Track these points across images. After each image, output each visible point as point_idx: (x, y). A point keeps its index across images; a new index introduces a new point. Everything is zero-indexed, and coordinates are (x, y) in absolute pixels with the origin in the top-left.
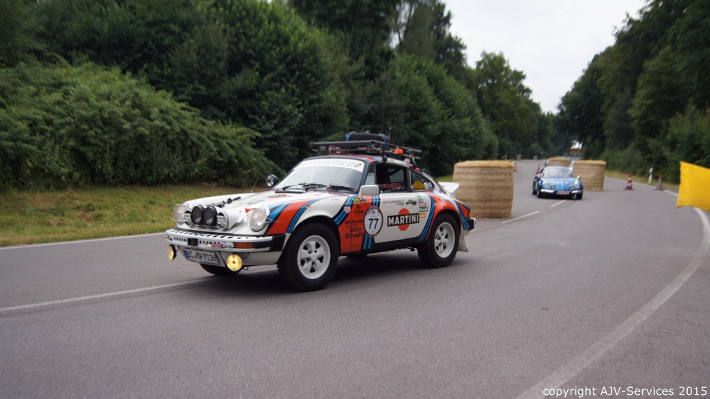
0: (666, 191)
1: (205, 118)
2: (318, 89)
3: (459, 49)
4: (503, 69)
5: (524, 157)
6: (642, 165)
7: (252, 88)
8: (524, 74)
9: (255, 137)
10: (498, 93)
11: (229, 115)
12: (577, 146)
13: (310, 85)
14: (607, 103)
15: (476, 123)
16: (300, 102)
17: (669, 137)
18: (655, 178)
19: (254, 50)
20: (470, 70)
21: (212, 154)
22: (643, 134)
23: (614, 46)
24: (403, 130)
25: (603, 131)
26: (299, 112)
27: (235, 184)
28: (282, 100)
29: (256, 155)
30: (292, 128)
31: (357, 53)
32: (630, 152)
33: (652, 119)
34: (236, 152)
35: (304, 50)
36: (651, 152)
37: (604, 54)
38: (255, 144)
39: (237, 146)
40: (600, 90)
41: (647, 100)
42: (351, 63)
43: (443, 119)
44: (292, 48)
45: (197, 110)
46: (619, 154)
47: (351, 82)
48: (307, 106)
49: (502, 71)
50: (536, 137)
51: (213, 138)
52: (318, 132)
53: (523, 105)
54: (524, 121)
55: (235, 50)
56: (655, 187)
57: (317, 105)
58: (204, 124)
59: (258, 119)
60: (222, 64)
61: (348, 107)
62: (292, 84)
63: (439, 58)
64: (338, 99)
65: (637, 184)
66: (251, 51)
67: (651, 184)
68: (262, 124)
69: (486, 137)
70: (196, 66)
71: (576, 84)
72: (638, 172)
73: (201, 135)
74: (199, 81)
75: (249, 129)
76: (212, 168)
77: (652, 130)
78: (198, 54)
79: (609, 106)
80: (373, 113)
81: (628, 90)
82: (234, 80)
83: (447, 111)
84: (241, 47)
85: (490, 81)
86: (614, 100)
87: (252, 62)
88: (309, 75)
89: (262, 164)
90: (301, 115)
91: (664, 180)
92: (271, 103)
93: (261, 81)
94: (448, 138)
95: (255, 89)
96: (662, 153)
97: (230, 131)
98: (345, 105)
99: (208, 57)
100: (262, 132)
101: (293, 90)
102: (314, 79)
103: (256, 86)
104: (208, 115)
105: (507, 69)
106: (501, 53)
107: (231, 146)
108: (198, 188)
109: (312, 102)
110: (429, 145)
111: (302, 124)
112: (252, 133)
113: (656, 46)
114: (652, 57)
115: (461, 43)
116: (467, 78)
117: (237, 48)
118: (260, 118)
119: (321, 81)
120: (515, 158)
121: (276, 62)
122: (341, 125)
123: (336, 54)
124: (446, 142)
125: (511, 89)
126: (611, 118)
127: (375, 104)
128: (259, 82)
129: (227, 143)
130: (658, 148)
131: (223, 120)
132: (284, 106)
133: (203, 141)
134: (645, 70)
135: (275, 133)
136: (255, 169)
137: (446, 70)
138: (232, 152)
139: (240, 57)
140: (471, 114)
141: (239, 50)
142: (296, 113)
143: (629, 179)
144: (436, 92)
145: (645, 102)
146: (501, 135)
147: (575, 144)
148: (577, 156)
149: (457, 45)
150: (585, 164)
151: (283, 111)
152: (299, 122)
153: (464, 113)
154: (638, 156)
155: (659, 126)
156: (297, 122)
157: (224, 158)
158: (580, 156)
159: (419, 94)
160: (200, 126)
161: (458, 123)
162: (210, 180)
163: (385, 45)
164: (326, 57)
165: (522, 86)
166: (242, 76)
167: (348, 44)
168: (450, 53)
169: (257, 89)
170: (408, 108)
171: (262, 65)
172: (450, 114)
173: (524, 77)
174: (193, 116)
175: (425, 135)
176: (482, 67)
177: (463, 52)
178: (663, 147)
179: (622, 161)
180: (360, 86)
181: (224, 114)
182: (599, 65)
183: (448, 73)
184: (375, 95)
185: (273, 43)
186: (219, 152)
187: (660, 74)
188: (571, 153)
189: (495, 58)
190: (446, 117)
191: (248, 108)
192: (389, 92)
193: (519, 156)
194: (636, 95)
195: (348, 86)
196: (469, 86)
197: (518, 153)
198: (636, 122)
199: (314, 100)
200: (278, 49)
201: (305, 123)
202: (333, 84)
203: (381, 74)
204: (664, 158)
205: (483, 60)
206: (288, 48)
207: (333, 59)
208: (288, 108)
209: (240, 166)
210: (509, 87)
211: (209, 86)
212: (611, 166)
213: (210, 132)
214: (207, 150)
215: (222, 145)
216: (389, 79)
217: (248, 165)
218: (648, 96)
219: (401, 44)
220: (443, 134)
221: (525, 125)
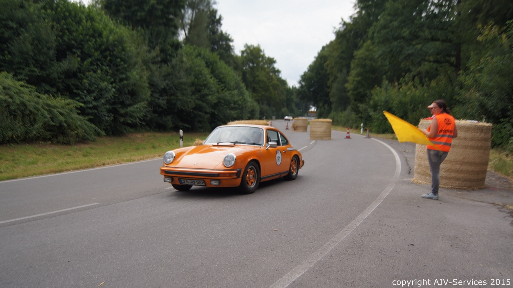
0: (372, 139)
1: (39, 93)
2: (126, 71)
3: (228, 42)
4: (260, 57)
5: (277, 118)
6: (356, 121)
7: (75, 69)
8: (274, 60)
9: (79, 107)
10: (258, 74)
11: (58, 90)
12: (313, 109)
13: (120, 68)
14: (331, 79)
15: (242, 94)
16: (113, 80)
17: (371, 103)
18: (365, 130)
19: (76, 42)
20: (237, 57)
21: (46, 120)
22: (355, 100)
23: (335, 41)
24: (191, 100)
25: (329, 99)
26: (113, 87)
27: (65, 142)
28: (99, 79)
29: (80, 120)
30: (107, 99)
31: (155, 44)
32: (348, 113)
33: (361, 90)
34: (65, 118)
35: (114, 41)
36: (361, 113)
37: (327, 46)
38: (79, 112)
39: (66, 114)
40: (326, 71)
41: (357, 77)
42: (149, 52)
43: (218, 92)
44: (105, 40)
45: (33, 87)
46: (340, 114)
47: (151, 66)
48: (118, 84)
49: (259, 58)
50: (285, 104)
51: (47, 108)
52: (128, 103)
53: (275, 82)
54: (276, 93)
55: (61, 41)
56: (365, 137)
57: (125, 82)
58: (39, 97)
59: (81, 93)
60: (51, 53)
61: (149, 84)
62: (105, 67)
63: (215, 49)
64: (141, 77)
65: (353, 134)
66: (73, 42)
67: (362, 135)
68: (84, 97)
69: (249, 104)
70: (31, 54)
71: (310, 67)
72: (354, 127)
73: (37, 106)
74: (34, 65)
75: (74, 101)
76: (46, 131)
77: (361, 98)
78: (32, 45)
79: (333, 82)
80: (167, 88)
81: (345, 71)
82: (61, 64)
83: (220, 86)
84: (66, 39)
85: (251, 65)
86: (336, 78)
87: (74, 50)
88: (119, 60)
89: (85, 127)
90: (114, 90)
91: (371, 131)
92: (90, 81)
93: (82, 65)
94: (223, 105)
95: (78, 71)
96: (368, 113)
97: (60, 102)
98: (147, 82)
99: (40, 47)
100: (84, 103)
101: (106, 71)
102: (122, 63)
103: (78, 68)
104: (42, 91)
105: (263, 57)
106: (258, 45)
107: (61, 114)
108: (36, 146)
109: (121, 80)
110: (209, 110)
111: (115, 97)
112: (76, 104)
113: (362, 41)
114: (360, 48)
115: (230, 37)
116: (235, 63)
117: (62, 40)
118: (83, 92)
119: (128, 64)
120: (271, 119)
121: (93, 51)
122: (144, 97)
123: (138, 45)
124: (222, 108)
125: (266, 70)
126: (334, 90)
127: (169, 81)
128: (81, 66)
129: (58, 112)
130: (366, 110)
131: (54, 94)
132: (101, 83)
133: (38, 110)
134: (355, 58)
135: (95, 104)
136: (80, 131)
137: (219, 57)
138: (61, 118)
139: (65, 47)
140: (238, 87)
141: (65, 41)
142: (110, 88)
143: (348, 131)
144: (213, 72)
145: (356, 79)
146: (260, 103)
147: (311, 108)
148: (313, 117)
149: (226, 39)
150: (318, 122)
151: (100, 87)
152: (113, 95)
153: (233, 87)
154: (353, 116)
155: (365, 95)
156: (111, 95)
157: (55, 123)
158: (315, 117)
159: (201, 73)
160: (36, 99)
161: (229, 94)
162: (45, 140)
163: (175, 38)
164: (130, 47)
165: (273, 68)
166: (67, 61)
167: (147, 38)
168: (222, 45)
169: (80, 71)
170: (193, 84)
171: (82, 53)
172: (224, 88)
173: (274, 62)
174: (30, 92)
175: (207, 103)
176: (245, 55)
177: (231, 44)
178: (369, 110)
179: (343, 119)
180: (157, 68)
181: (54, 90)
182: (325, 54)
183: (220, 59)
184: (169, 75)
185: (90, 36)
186: (52, 119)
187: (365, 60)
188: (309, 114)
189: (254, 49)
190: (220, 91)
191: (73, 85)
192: (179, 73)
193: (274, 117)
194: (350, 74)
195: (148, 69)
196: (236, 68)
197: (273, 115)
198: (350, 92)
199: (123, 78)
200: (94, 40)
201: (117, 96)
202: (137, 67)
203: (173, 59)
204: (370, 117)
205: (246, 51)
206: (102, 40)
207: (137, 49)
208: (104, 85)
209: (69, 129)
210: (265, 69)
211: (42, 69)
212: (335, 123)
213: (44, 103)
214: (42, 117)
215: (54, 113)
216: (178, 63)
217: (74, 127)
218: (358, 75)
219: (187, 39)
220: (219, 102)
221: (277, 95)
